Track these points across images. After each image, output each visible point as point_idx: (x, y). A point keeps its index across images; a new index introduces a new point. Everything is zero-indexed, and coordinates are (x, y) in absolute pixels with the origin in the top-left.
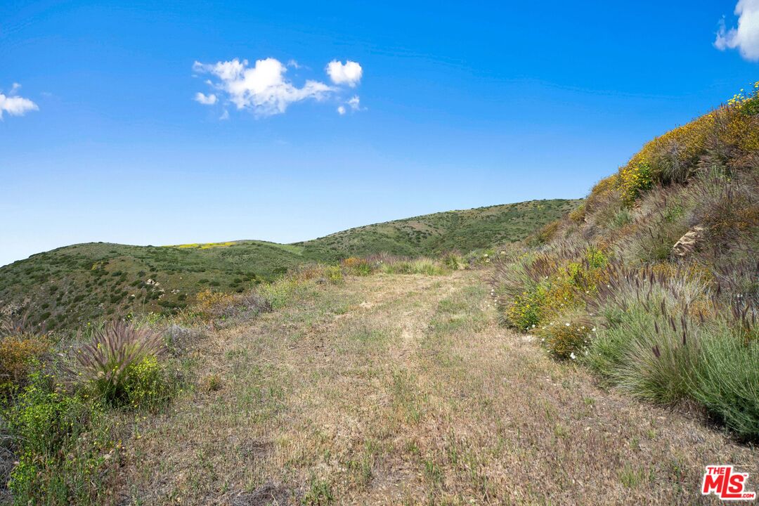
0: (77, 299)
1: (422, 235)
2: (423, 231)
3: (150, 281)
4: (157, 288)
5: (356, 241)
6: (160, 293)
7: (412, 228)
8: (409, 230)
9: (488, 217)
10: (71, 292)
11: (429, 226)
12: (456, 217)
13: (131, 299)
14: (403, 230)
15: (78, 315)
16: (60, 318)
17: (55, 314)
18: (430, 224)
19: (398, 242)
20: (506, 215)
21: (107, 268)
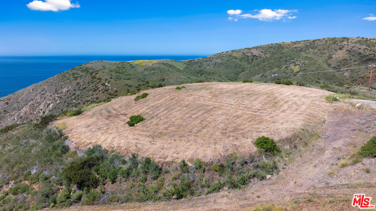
0: (84, 89)
1: (256, 57)
2: (257, 55)
3: (107, 83)
4: (109, 87)
5: (219, 60)
6: (109, 89)
7: (252, 53)
8: (249, 54)
9: (296, 48)
10: (83, 85)
11: (262, 52)
12: (280, 47)
13: (100, 90)
14: (247, 54)
15: (82, 95)
16: (78, 95)
17: (77, 93)
18: (263, 51)
19: (241, 61)
20: (307, 47)
21: (97, 76)
